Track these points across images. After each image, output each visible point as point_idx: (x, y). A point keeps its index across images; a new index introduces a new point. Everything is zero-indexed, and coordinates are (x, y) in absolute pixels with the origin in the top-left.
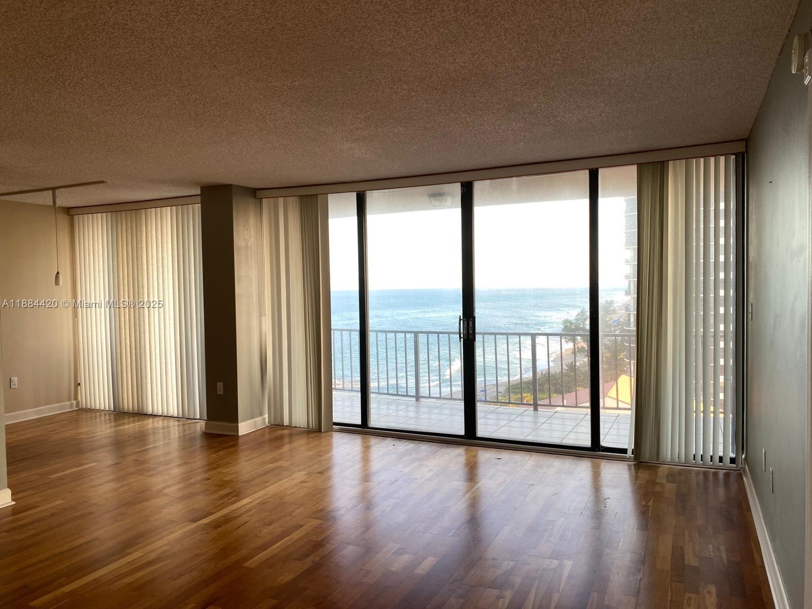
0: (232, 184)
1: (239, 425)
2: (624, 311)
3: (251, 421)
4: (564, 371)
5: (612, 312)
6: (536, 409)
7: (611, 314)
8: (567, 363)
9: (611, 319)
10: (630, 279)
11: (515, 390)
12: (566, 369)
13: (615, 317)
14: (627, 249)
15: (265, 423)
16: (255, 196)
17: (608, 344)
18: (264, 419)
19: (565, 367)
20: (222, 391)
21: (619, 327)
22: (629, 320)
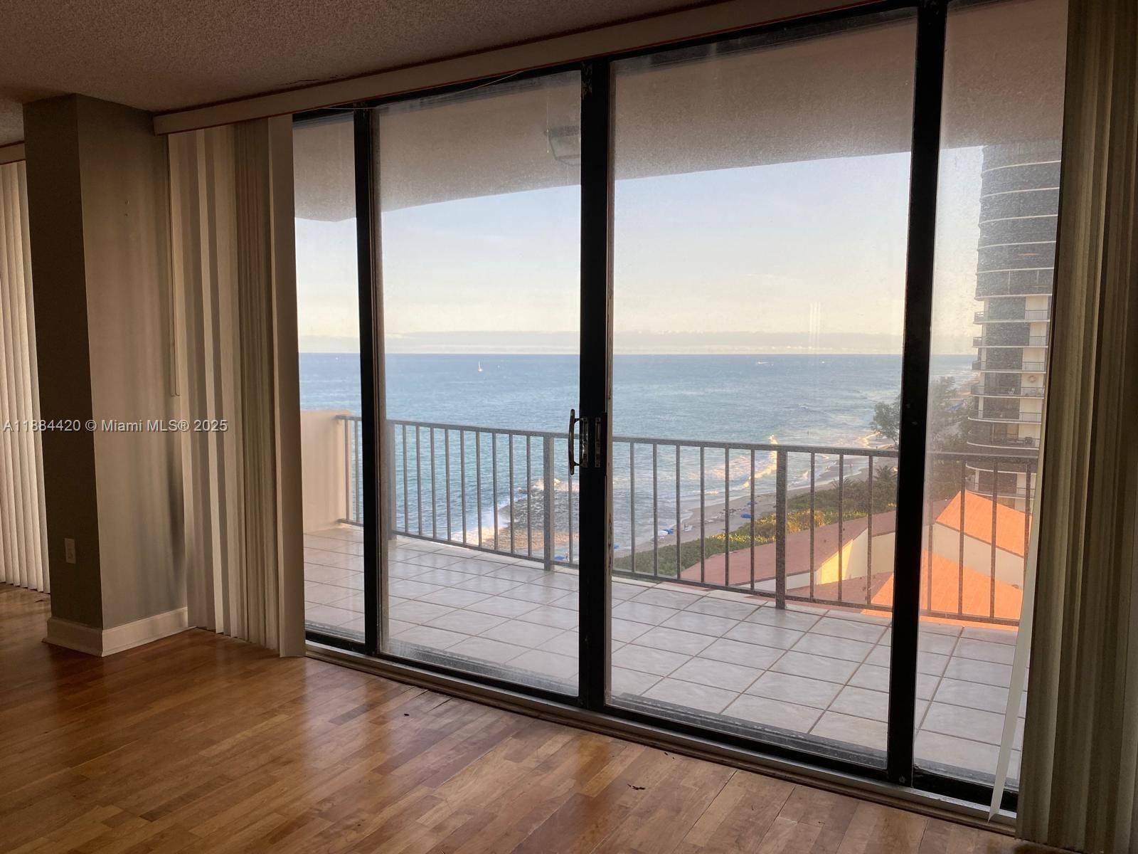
0: (75, 94)
1: (104, 633)
2: (969, 393)
3: (147, 620)
4: (874, 479)
5: (950, 394)
6: (780, 606)
7: (949, 397)
8: (879, 468)
9: (948, 405)
10: (981, 345)
11: (799, 505)
12: (877, 476)
13: (954, 402)
14: (979, 300)
15: (181, 624)
16: (151, 129)
17: (941, 441)
18: (180, 615)
19: (875, 474)
20: (74, 557)
21: (960, 417)
22: (977, 406)
